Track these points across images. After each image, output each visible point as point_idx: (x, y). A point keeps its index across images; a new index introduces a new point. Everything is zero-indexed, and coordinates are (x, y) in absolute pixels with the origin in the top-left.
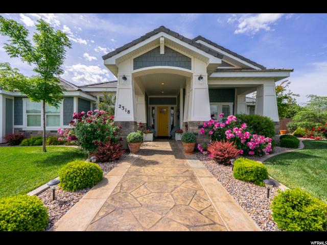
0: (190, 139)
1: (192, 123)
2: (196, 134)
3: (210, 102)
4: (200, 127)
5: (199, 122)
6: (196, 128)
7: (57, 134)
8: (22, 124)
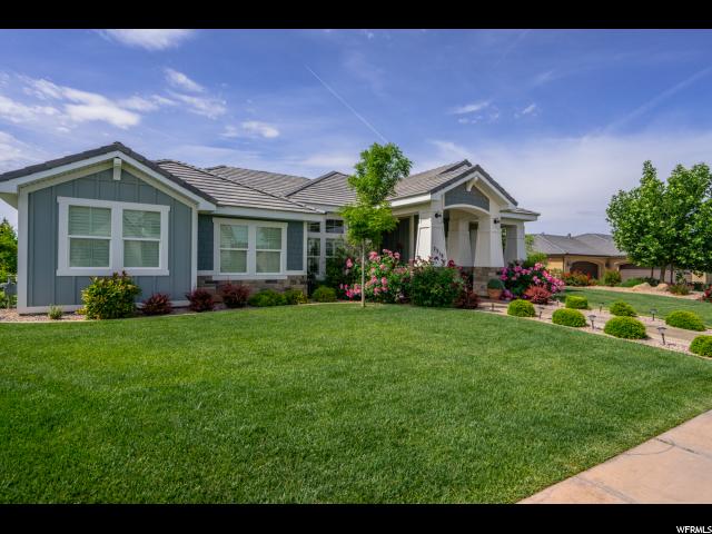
7: (277, 286)
8: (211, 268)
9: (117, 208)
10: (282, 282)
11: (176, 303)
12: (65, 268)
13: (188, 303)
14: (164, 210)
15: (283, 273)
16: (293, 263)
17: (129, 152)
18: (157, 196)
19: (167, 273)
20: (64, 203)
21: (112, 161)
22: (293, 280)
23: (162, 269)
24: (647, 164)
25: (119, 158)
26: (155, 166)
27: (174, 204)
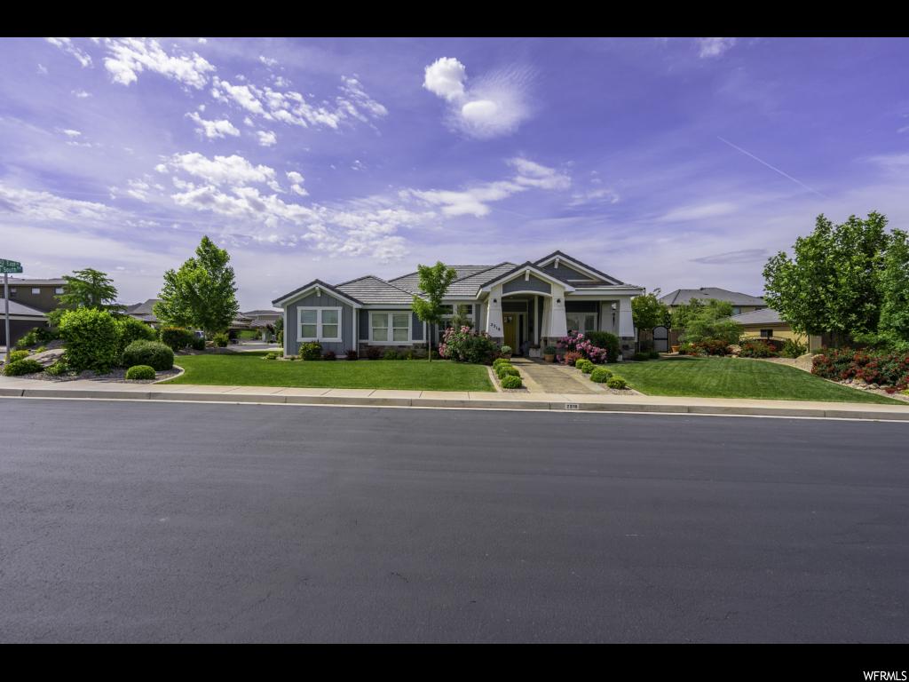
0: (551, 351)
1: (552, 339)
2: (555, 348)
3: (566, 311)
4: (558, 342)
5: (557, 338)
6: (555, 343)
7: (405, 349)
8: (367, 338)
9: (319, 309)
10: (409, 347)
11: (338, 357)
12: (300, 339)
13: (345, 356)
14: (339, 309)
15: (410, 341)
16: (417, 335)
17: (321, 283)
18: (336, 302)
19: (341, 341)
20: (300, 309)
21: (314, 288)
22: (416, 346)
23: (339, 339)
24: (820, 219)
25: (317, 286)
26: (333, 288)
27: (344, 305)
